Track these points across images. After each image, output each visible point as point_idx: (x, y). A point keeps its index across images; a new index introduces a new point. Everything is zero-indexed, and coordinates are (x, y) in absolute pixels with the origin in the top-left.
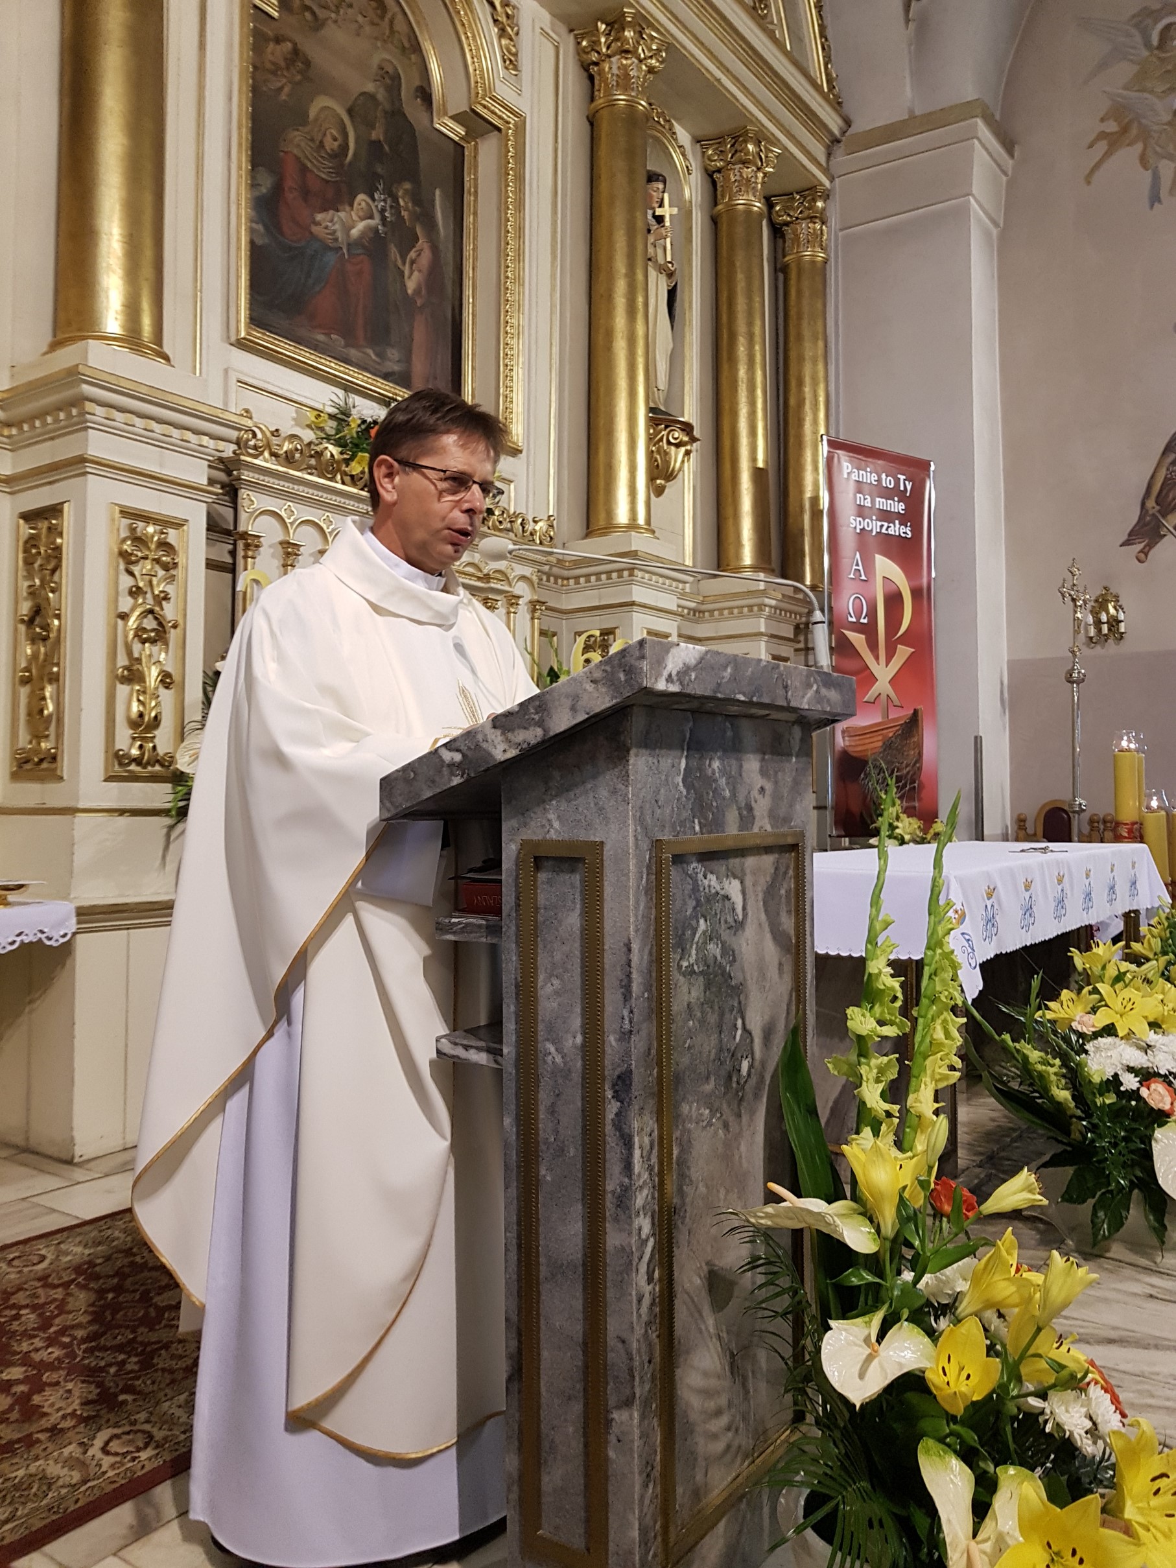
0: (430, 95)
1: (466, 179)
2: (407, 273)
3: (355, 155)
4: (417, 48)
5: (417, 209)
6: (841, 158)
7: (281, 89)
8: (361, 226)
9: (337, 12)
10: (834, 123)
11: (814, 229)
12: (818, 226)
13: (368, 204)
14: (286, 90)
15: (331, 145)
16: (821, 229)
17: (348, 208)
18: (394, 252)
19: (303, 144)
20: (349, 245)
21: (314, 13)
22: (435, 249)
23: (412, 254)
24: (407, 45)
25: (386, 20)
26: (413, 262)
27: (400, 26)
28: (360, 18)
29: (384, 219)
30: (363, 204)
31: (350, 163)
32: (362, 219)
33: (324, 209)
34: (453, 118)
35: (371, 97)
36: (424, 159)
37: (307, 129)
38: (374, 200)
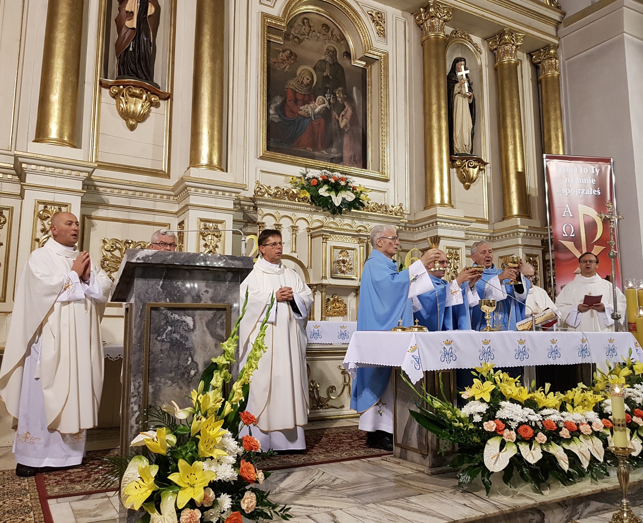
0: (350, 54)
1: (367, 80)
2: (340, 120)
3: (317, 83)
4: (344, 39)
5: (345, 96)
6: (562, 29)
7: (285, 67)
8: (319, 107)
9: (308, 35)
10: (556, 16)
11: (552, 63)
12: (553, 61)
13: (323, 99)
14: (287, 67)
15: (306, 81)
16: (555, 62)
17: (313, 102)
18: (335, 114)
19: (294, 84)
20: (314, 115)
21: (298, 38)
22: (354, 109)
23: (343, 113)
24: (339, 38)
25: (330, 32)
26: (343, 116)
27: (336, 32)
28: (318, 35)
29: (330, 103)
30: (321, 99)
31: (315, 87)
32: (320, 105)
33: (304, 104)
34: (359, 60)
35: (324, 61)
36: (347, 77)
37: (296, 78)
38: (325, 97)
